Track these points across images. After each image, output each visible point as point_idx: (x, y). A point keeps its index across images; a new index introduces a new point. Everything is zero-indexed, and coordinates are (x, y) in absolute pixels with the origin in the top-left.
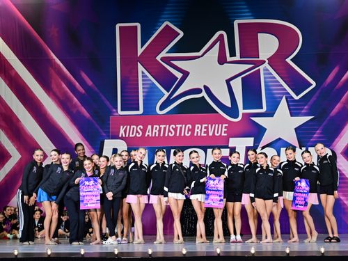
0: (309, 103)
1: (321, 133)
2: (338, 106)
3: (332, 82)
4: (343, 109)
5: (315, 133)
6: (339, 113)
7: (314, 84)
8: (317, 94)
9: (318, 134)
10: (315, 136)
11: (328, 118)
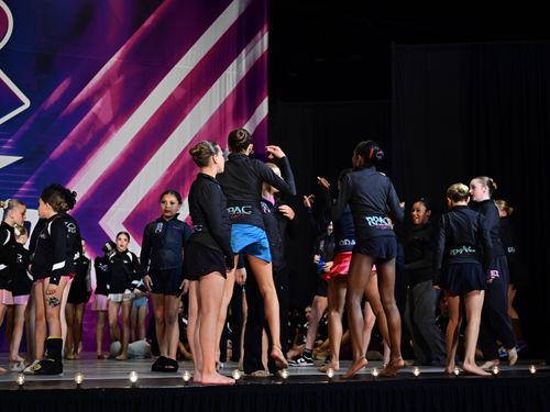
0: (16, 134)
1: (33, 186)
2: (64, 144)
3: (56, 103)
4: (72, 148)
5: (21, 186)
6: (64, 154)
7: (27, 103)
8: (31, 120)
9: (28, 186)
10: (22, 189)
11: (47, 162)
